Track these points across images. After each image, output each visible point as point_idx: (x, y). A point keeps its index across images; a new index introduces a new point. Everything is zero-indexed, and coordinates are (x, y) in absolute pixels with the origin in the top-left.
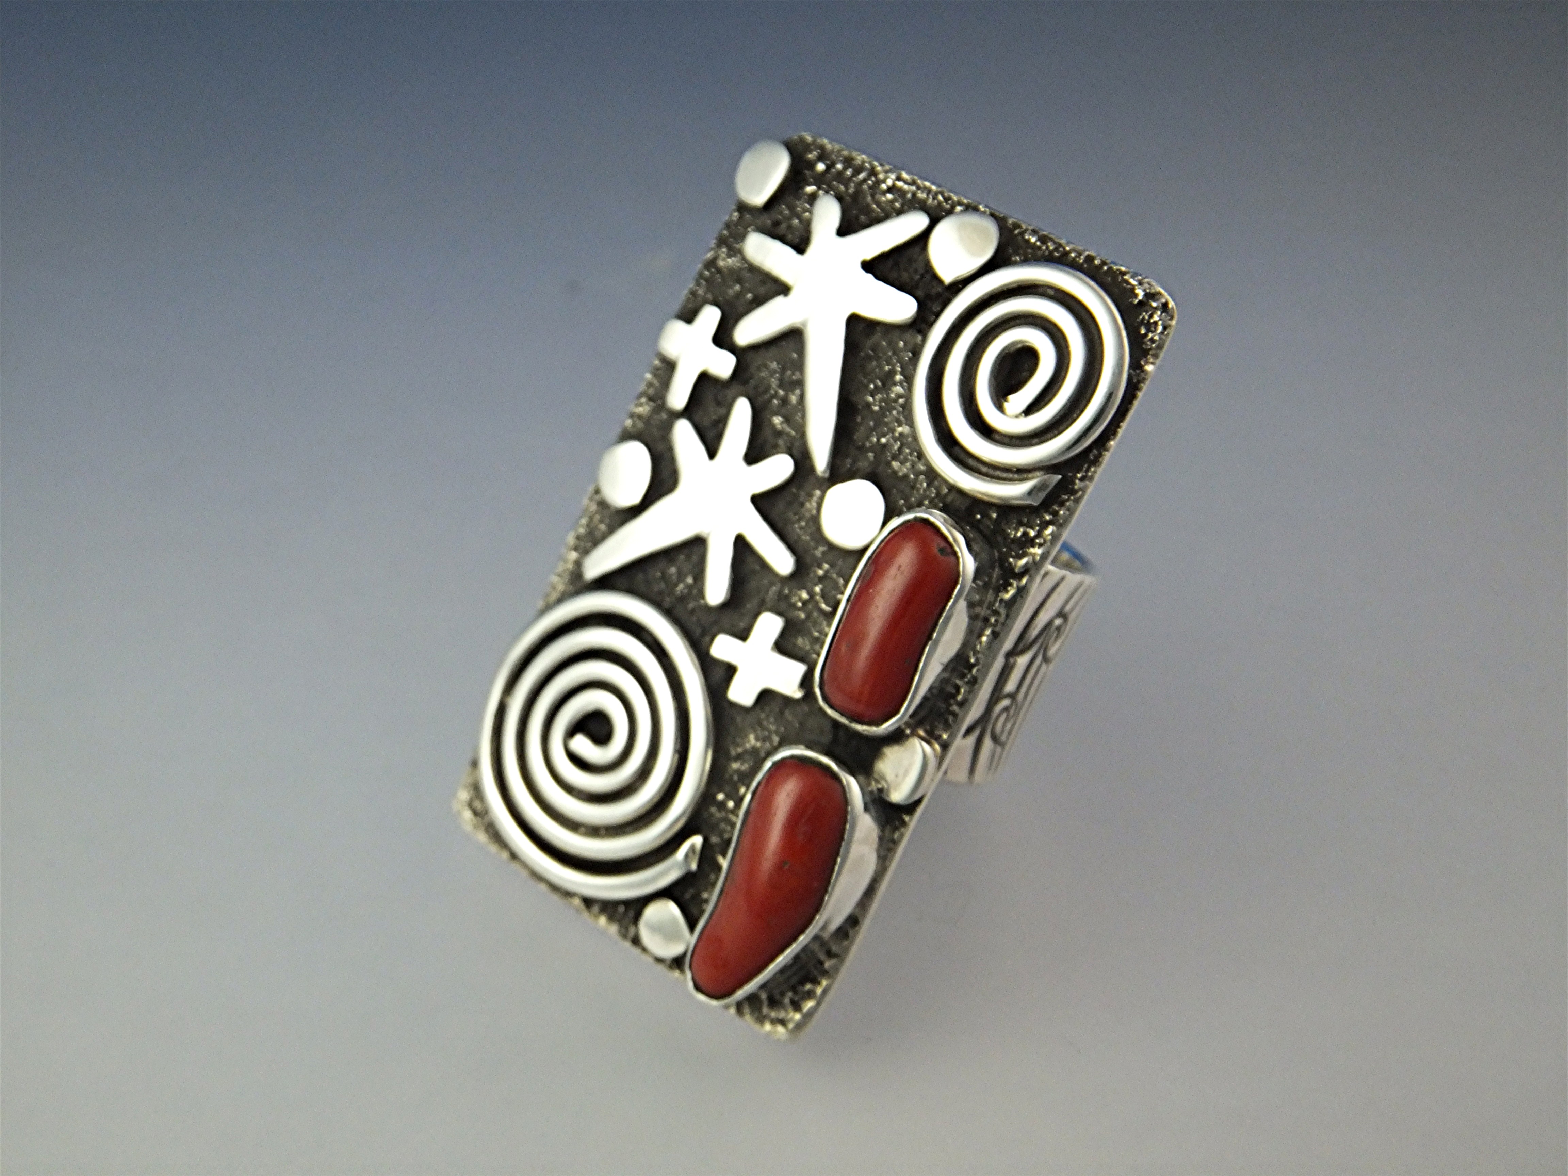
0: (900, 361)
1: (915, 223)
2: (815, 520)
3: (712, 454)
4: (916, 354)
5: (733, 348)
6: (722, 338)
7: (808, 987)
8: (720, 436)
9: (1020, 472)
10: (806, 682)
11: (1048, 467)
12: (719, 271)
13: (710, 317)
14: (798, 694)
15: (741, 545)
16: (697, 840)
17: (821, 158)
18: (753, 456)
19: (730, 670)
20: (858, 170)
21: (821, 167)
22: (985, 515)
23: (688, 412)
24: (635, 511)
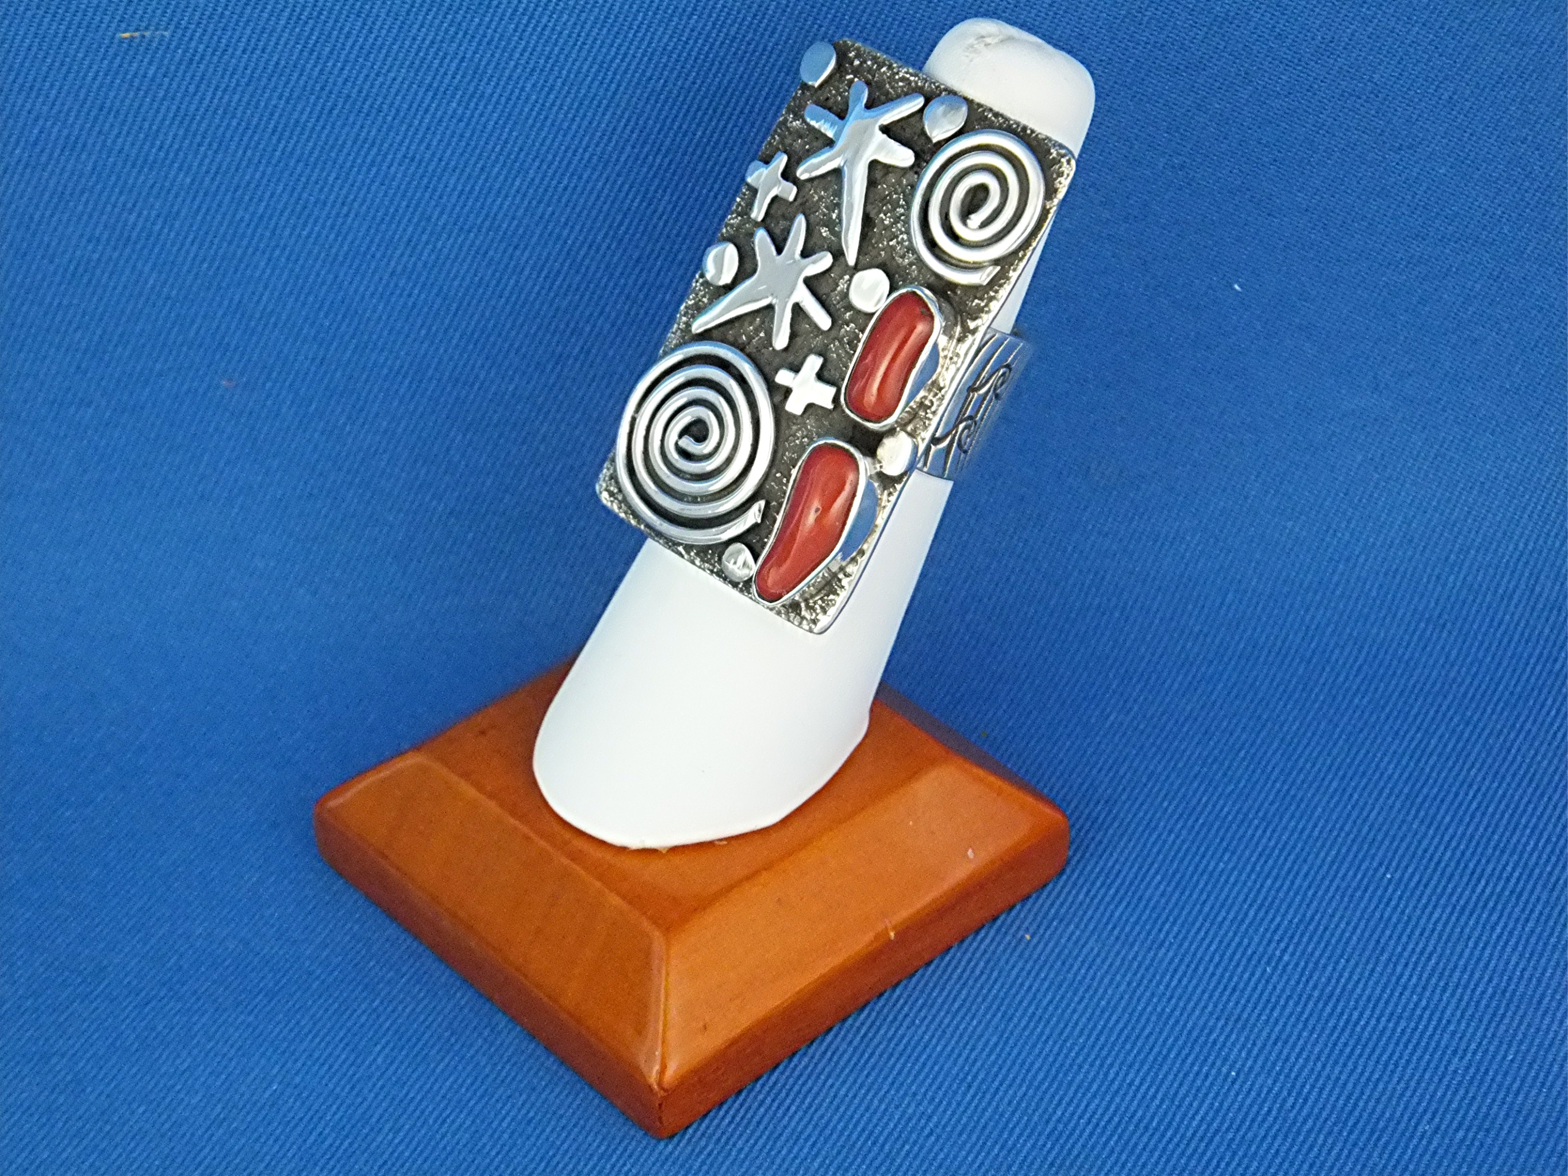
0: (904, 192)
1: (917, 103)
2: (845, 295)
3: (779, 251)
4: (914, 187)
5: (795, 181)
6: (788, 174)
7: (831, 597)
8: (785, 240)
9: (976, 267)
10: (836, 400)
11: (996, 262)
12: (788, 129)
13: (782, 161)
14: (830, 406)
15: (798, 310)
16: (762, 503)
17: (857, 56)
18: (806, 253)
19: (788, 391)
20: (880, 67)
21: (857, 62)
22: (955, 293)
23: (764, 223)
24: (729, 288)
